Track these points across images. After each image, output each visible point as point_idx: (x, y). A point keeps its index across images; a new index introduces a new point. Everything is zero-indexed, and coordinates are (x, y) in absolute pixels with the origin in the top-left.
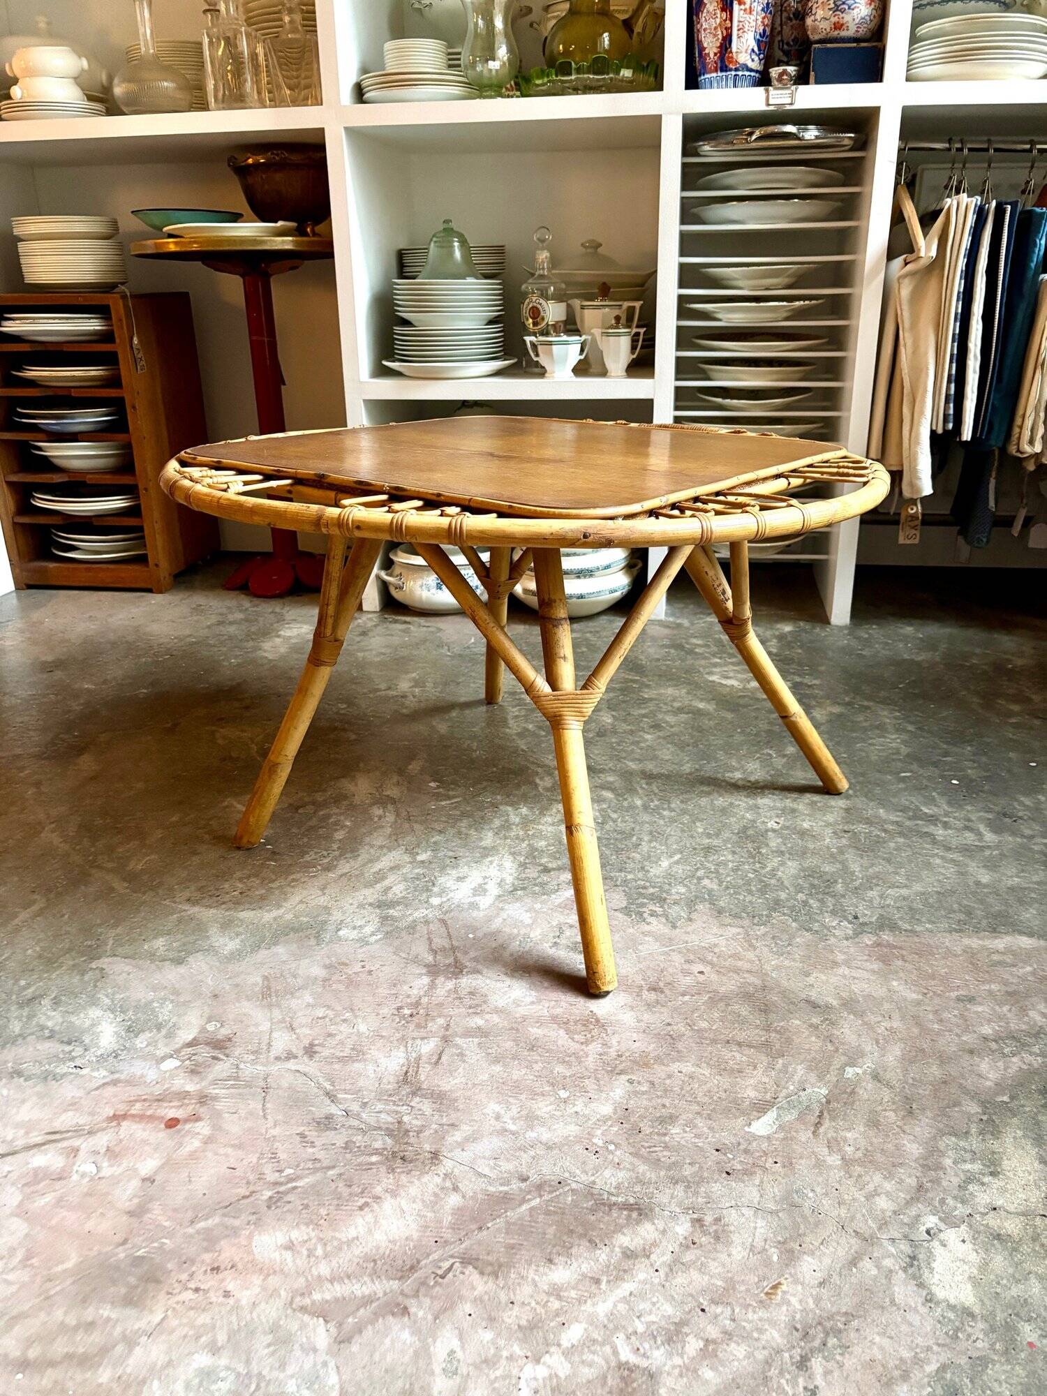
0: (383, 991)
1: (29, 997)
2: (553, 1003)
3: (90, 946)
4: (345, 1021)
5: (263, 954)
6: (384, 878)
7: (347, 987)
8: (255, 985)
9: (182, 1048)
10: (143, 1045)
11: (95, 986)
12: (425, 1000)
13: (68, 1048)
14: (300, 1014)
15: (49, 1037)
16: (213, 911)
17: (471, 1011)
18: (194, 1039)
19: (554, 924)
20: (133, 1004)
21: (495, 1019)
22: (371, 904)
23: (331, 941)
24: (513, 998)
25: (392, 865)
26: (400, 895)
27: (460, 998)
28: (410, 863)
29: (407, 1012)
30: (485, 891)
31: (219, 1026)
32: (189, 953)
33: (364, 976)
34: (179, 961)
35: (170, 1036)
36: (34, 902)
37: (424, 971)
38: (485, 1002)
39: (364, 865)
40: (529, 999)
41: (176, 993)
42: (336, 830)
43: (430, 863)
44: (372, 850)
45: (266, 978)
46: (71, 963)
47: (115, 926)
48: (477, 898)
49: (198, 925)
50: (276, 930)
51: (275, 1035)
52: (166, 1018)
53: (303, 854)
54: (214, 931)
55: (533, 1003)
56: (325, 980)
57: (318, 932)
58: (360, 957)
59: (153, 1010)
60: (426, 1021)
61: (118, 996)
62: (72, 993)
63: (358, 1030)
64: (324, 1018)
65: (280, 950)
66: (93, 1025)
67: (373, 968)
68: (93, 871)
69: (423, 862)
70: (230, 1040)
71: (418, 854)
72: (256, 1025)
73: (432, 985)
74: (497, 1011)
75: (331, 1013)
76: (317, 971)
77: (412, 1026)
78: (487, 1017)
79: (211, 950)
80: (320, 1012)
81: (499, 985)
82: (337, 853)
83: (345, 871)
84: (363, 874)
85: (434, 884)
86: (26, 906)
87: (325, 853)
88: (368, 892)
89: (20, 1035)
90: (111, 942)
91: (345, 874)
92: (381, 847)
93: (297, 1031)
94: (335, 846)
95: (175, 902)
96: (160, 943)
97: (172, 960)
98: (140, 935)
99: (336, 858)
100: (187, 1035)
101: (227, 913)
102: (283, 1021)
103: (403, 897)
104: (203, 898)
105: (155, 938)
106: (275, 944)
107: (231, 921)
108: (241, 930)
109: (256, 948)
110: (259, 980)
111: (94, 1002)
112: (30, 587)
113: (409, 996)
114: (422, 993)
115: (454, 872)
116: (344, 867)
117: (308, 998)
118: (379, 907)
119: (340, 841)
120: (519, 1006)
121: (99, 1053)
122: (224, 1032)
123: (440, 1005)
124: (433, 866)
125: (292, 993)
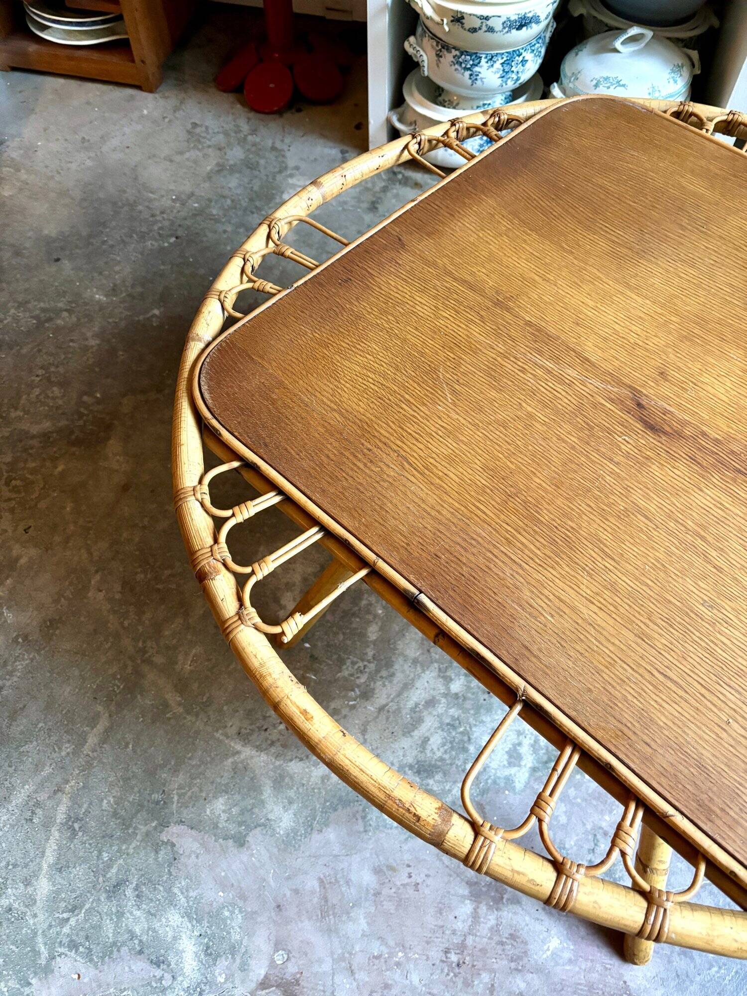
0: (430, 920)
1: (114, 881)
2: (589, 964)
3: (157, 803)
4: (398, 964)
5: (315, 836)
6: (420, 721)
7: (397, 909)
8: (313, 892)
9: (256, 989)
10: (222, 980)
11: (170, 873)
12: (470, 941)
13: (158, 973)
14: (357, 948)
15: (141, 952)
16: (264, 757)
17: (513, 965)
18: (266, 977)
19: (589, 827)
20: (207, 910)
21: (536, 980)
22: (411, 767)
23: (377, 828)
24: (551, 949)
25: (427, 696)
26: (439, 754)
27: (502, 943)
28: (445, 695)
29: (454, 958)
30: (519, 757)
31: (286, 956)
32: (249, 829)
33: (411, 891)
34: (241, 842)
35: (244, 967)
36: (98, 715)
37: (466, 892)
38: (525, 952)
39: (399, 694)
40: (567, 955)
41: (243, 898)
42: (369, 622)
43: (465, 698)
44: (406, 667)
45: (321, 881)
46: (143, 829)
47: (175, 771)
48: (513, 770)
49: (252, 779)
50: (326, 801)
51: (337, 979)
52: (238, 937)
53: (341, 662)
54: (267, 792)
55: (570, 961)
56: (377, 894)
57: (364, 810)
58: (407, 857)
59: (224, 920)
60: (472, 975)
61: (192, 894)
62: (150, 881)
63: (411, 982)
64: (377, 957)
65: (331, 834)
66: (175, 938)
67: (419, 881)
68: (145, 668)
69: (456, 696)
70: (297, 983)
71: (451, 680)
72: (320, 961)
73: (475, 916)
74: (539, 970)
75: (384, 949)
76: (367, 878)
77: (459, 982)
78: (529, 976)
79: (267, 825)
80: (376, 948)
81: (538, 927)
82: (372, 667)
83: (383, 701)
84: (398, 710)
85: (469, 739)
86: (93, 721)
87: (361, 664)
88: (406, 742)
89: (114, 944)
90: (176, 798)
91: (381, 709)
92: (415, 661)
93: (357, 976)
94: (370, 653)
95: (228, 737)
96: (219, 805)
97: (233, 837)
98: (201, 791)
99: (372, 678)
100: (259, 970)
101: (278, 763)
102: (342, 958)
103: (442, 759)
104: (252, 730)
105: (215, 797)
106: (327, 825)
107: (282, 777)
108: (291, 793)
109: (310, 828)
110: (316, 884)
111: (171, 901)
112: (14, 69)
113: (454, 932)
114: (466, 929)
115: (489, 719)
116: (383, 694)
117: (363, 924)
118: (418, 772)
119: (374, 643)
120: (557, 964)
121: (186, 985)
122: (292, 968)
123: (483, 951)
124: (468, 704)
125: (348, 913)
